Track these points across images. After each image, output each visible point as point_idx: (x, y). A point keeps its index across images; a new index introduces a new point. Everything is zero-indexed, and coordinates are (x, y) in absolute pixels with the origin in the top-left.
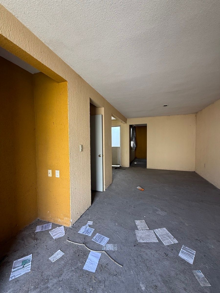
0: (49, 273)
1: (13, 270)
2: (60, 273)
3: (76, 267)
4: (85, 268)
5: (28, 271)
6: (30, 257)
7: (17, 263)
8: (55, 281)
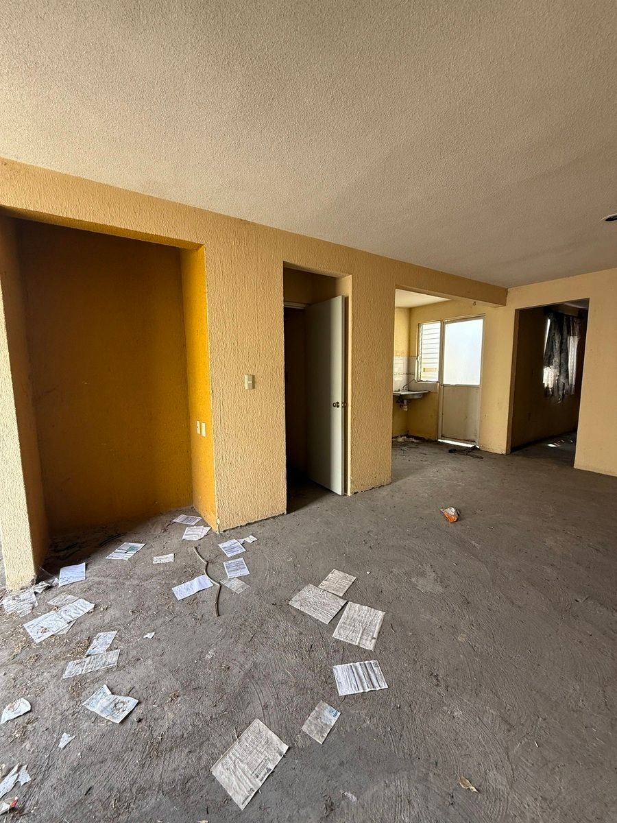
0: (139, 572)
1: (117, 550)
2: (148, 578)
3: (167, 582)
4: (175, 589)
5: (124, 559)
6: (140, 546)
7: (126, 545)
8: (136, 582)
